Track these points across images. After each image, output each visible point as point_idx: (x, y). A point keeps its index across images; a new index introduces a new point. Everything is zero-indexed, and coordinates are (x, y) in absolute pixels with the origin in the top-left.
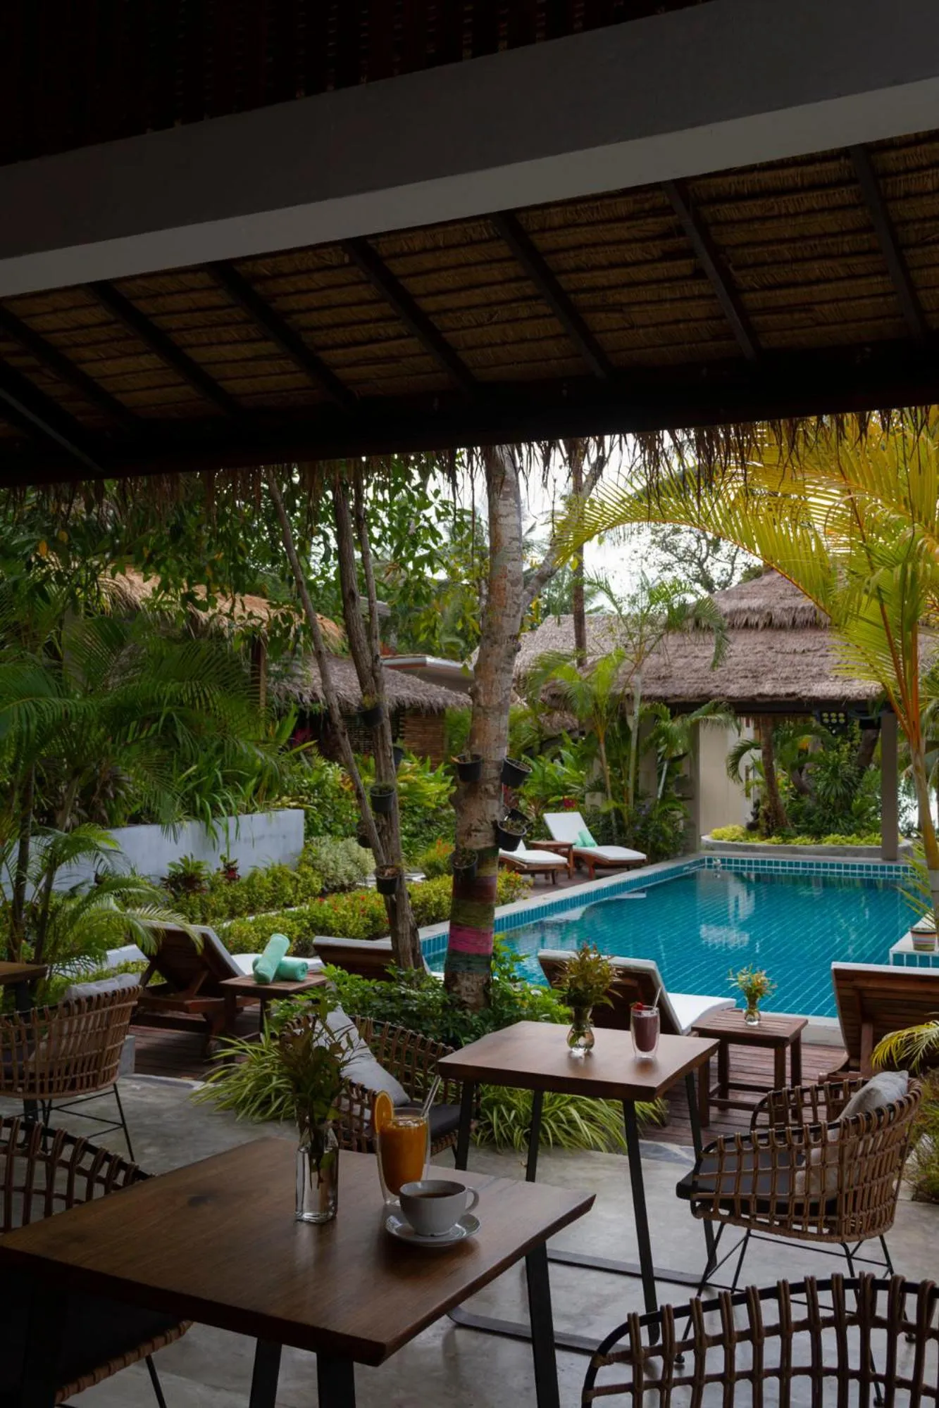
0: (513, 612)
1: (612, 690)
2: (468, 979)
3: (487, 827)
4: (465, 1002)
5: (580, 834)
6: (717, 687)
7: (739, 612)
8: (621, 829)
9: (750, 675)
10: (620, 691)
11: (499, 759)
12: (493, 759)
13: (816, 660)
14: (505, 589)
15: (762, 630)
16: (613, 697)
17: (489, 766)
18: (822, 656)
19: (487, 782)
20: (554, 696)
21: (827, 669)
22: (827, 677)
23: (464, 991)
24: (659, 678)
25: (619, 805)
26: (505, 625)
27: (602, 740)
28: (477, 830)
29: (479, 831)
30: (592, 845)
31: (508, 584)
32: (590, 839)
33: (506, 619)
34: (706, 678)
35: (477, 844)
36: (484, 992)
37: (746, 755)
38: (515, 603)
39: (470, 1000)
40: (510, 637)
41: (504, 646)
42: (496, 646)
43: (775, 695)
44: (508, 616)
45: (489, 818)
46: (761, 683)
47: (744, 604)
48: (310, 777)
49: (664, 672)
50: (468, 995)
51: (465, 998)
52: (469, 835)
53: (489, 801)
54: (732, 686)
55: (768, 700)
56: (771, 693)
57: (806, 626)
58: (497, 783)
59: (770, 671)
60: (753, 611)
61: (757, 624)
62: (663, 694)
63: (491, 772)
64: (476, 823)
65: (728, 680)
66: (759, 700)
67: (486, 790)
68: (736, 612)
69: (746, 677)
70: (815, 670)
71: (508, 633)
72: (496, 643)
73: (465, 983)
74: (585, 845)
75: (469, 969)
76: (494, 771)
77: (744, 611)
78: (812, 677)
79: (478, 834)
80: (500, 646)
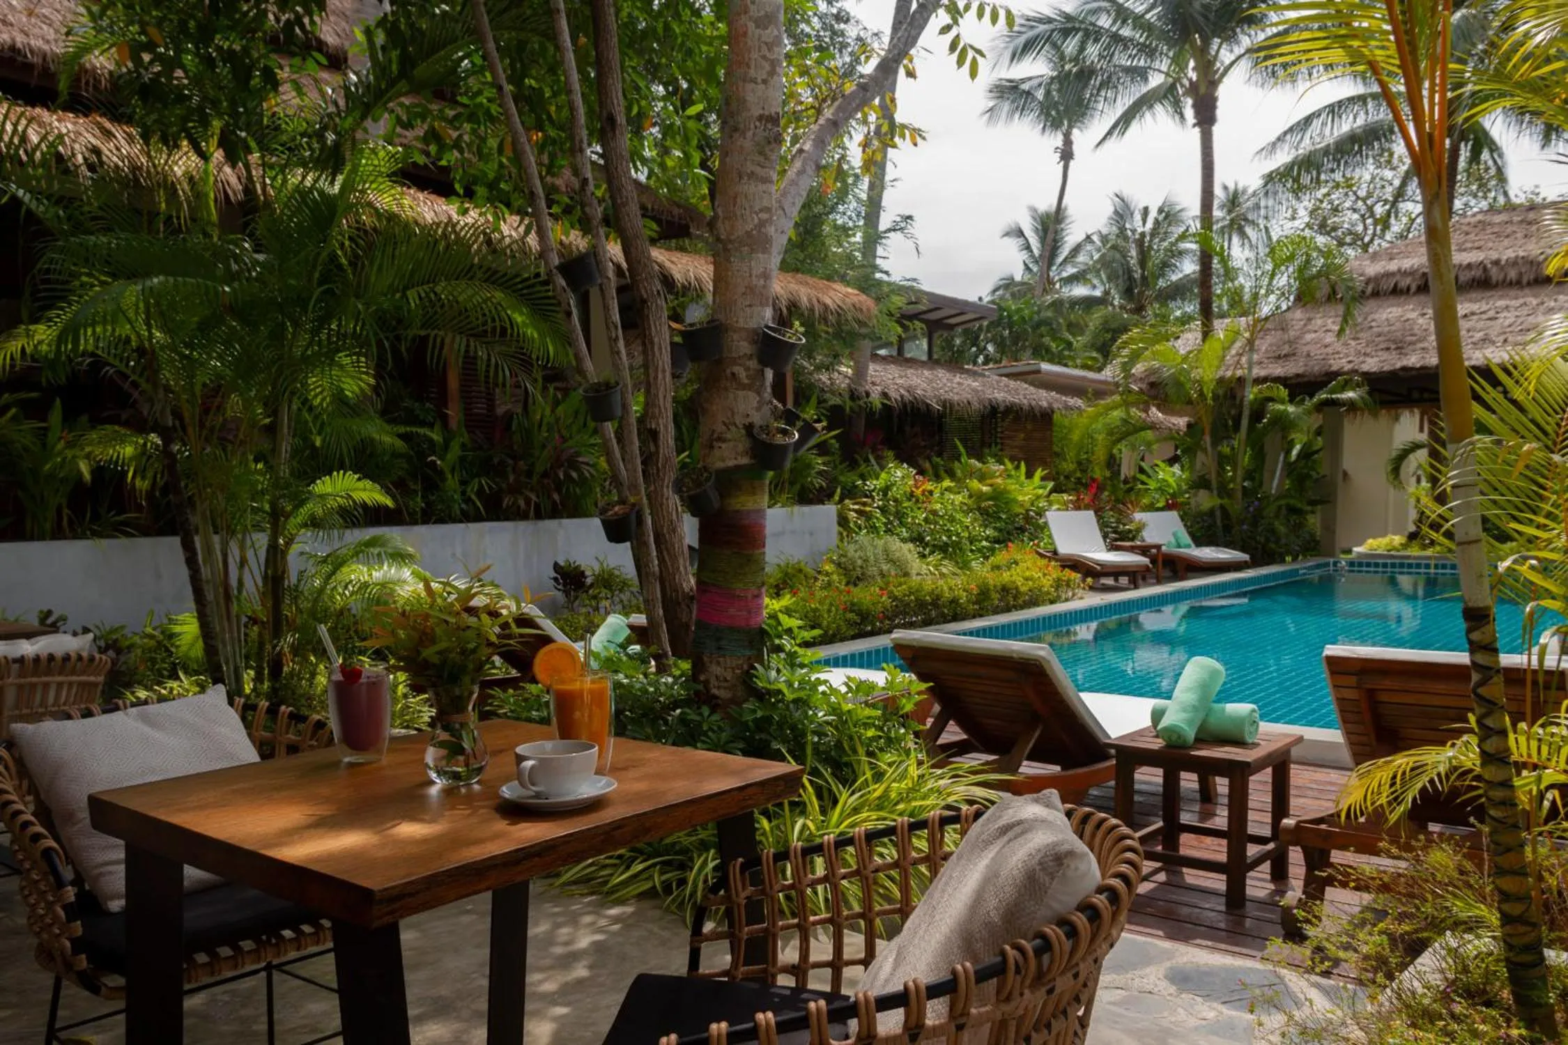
0: (762, 75)
1: (1220, 373)
2: (718, 663)
3: (736, 434)
4: (716, 697)
5: (1174, 535)
6: (1350, 362)
7: (1388, 275)
8: (1227, 528)
9: (1393, 347)
10: (1229, 374)
11: (753, 324)
12: (741, 324)
13: (1481, 324)
14: (745, 34)
15: (1415, 294)
16: (1221, 381)
17: (736, 337)
18: (1490, 319)
19: (734, 361)
20: (1152, 385)
21: (1493, 334)
22: (1493, 343)
23: (713, 682)
24: (1279, 357)
25: (1226, 501)
26: (750, 98)
27: (1207, 431)
28: (720, 439)
29: (724, 441)
30: (1188, 546)
31: (751, 25)
32: (1186, 539)
33: (750, 86)
34: (1338, 353)
35: (723, 460)
36: (744, 682)
37: (1413, 458)
38: (764, 57)
39: (723, 694)
40: (760, 118)
41: (749, 134)
42: (736, 135)
43: (1423, 368)
44: (754, 81)
45: (739, 420)
46: (1406, 355)
47: (1393, 266)
48: (877, 479)
49: (1286, 349)
50: (719, 688)
51: (715, 691)
52: (712, 447)
53: (741, 393)
54: (1369, 360)
55: (1414, 373)
56: (1418, 365)
57: (1471, 287)
58: (753, 364)
59: (1420, 341)
60: (1405, 273)
61: (1408, 289)
62: (1282, 374)
63: (742, 346)
64: (720, 428)
65: (1365, 354)
66: (1401, 373)
67: (733, 374)
68: (1383, 276)
69: (1388, 349)
70: (1479, 335)
71: (756, 112)
72: (736, 129)
73: (716, 670)
74: (1179, 546)
75: (719, 648)
76: (745, 344)
77: (1393, 274)
78: (1474, 344)
79: (724, 446)
80: (743, 134)
